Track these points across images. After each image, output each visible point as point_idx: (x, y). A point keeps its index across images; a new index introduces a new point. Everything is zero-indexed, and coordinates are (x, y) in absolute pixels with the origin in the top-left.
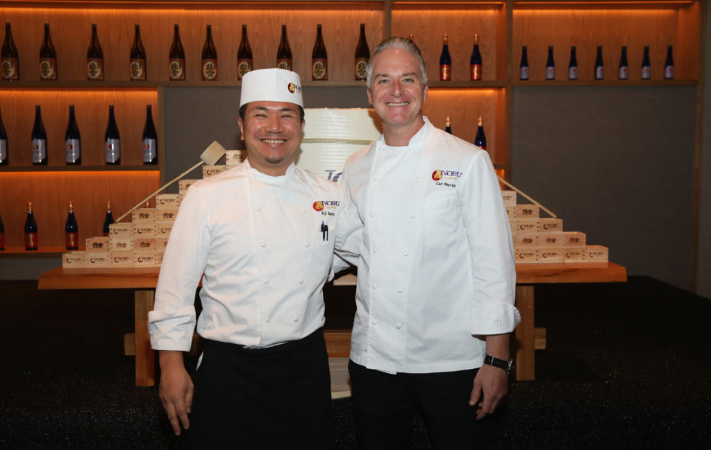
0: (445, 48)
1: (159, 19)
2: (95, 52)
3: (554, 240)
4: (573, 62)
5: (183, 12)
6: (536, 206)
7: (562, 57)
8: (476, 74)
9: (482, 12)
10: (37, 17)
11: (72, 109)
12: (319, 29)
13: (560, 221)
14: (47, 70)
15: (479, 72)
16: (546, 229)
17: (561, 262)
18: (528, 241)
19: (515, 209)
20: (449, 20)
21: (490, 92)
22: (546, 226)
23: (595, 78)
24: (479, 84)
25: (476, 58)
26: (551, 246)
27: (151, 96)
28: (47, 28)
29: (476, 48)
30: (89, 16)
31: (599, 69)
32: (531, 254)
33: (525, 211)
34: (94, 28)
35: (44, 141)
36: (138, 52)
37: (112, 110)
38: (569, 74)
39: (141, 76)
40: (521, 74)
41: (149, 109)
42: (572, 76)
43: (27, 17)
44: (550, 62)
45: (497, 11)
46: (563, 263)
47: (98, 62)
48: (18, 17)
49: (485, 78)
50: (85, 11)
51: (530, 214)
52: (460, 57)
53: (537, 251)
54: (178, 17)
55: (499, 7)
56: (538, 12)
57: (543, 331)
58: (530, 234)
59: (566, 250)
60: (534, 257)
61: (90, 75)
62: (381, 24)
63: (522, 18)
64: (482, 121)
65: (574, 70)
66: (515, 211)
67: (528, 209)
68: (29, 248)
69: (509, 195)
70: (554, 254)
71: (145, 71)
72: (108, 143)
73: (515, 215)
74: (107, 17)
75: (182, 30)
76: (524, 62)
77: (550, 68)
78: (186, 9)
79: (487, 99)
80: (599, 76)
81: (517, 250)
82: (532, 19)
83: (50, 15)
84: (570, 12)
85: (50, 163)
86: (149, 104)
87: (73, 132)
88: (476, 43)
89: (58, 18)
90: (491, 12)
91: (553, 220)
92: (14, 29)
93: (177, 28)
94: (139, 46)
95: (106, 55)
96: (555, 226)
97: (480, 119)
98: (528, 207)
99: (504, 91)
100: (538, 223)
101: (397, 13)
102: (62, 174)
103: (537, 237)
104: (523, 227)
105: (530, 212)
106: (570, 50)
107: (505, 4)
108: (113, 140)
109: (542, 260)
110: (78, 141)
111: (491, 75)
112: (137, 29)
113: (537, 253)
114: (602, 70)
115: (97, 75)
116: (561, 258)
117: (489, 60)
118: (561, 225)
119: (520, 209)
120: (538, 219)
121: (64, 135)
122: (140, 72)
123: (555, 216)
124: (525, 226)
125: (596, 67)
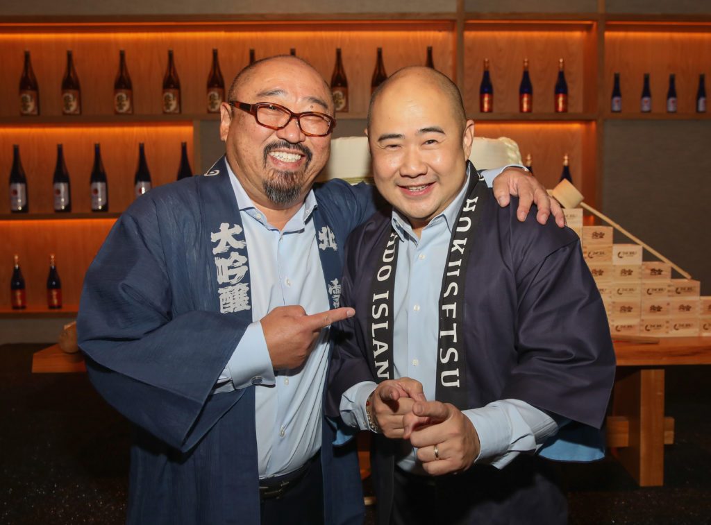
0: (526, 75)
1: (195, 44)
2: (123, 83)
3: (688, 308)
4: (672, 93)
5: (222, 35)
6: (667, 265)
7: (659, 86)
8: (561, 105)
9: (567, 34)
10: (59, 44)
11: (97, 149)
12: (380, 53)
13: (697, 284)
14: (70, 103)
15: (565, 102)
16: (679, 293)
17: (696, 335)
18: (656, 309)
19: (640, 268)
20: (529, 43)
21: (576, 127)
22: (679, 290)
23: (697, 111)
24: (563, 117)
25: (561, 87)
26: (685, 315)
27: (186, 131)
28: (70, 56)
29: (561, 75)
30: (117, 43)
31: (702, 101)
32: (659, 326)
33: (653, 270)
34: (122, 55)
35: (66, 184)
36: (171, 82)
37: (142, 148)
38: (667, 106)
39: (175, 109)
40: (612, 106)
41: (184, 148)
42: (671, 108)
43: (48, 44)
44: (646, 92)
45: (585, 33)
46: (700, 338)
47: (127, 95)
48: (38, 44)
49: (571, 110)
50: (112, 36)
51: (660, 274)
52: (543, 86)
53: (667, 322)
54: (217, 41)
55: (588, 28)
56: (632, 35)
57: (671, 421)
58: (658, 300)
59: (704, 320)
60: (663, 329)
61: (117, 108)
62: (450, 47)
63: (613, 42)
64: (568, 160)
65: (673, 102)
66: (640, 270)
67: (657, 268)
68: (52, 307)
69: (632, 251)
70: (688, 326)
71: (179, 103)
72: (138, 187)
73: (640, 276)
74: (137, 44)
75: (221, 55)
76: (617, 92)
77: (646, 99)
78: (226, 31)
79: (572, 134)
80: (701, 108)
81: (643, 320)
82: (624, 42)
83: (73, 42)
84: (667, 35)
85: (74, 210)
86: (184, 141)
87: (98, 174)
88: (561, 70)
89: (83, 45)
90: (577, 35)
91: (687, 281)
92: (33, 57)
93: (215, 54)
94: (172, 74)
95: (135, 86)
96: (690, 290)
97: (566, 158)
98: (655, 265)
99: (593, 125)
100: (669, 286)
101: (470, 35)
102: (88, 222)
103: (668, 304)
104: (650, 291)
105: (660, 272)
106: (667, 79)
107: (595, 24)
108: (143, 183)
109: (673, 333)
110: (104, 184)
111: (577, 107)
112: (171, 55)
113: (668, 325)
114: (705, 102)
115: (125, 108)
116: (698, 330)
117: (576, 88)
118: (698, 289)
119: (647, 268)
120: (668, 281)
121: (88, 179)
122: (174, 105)
123: (689, 277)
124: (653, 290)
125: (698, 99)
